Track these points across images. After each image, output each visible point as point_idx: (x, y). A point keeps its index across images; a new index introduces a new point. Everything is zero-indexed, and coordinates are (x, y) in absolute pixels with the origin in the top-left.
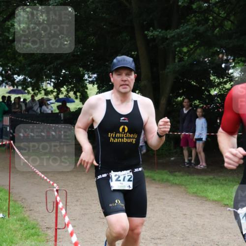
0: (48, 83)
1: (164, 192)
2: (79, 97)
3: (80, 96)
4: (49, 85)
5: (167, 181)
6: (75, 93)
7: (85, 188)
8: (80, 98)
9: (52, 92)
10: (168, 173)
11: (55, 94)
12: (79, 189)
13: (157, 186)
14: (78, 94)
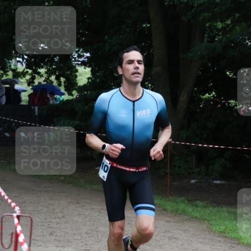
0: (19, 61)
1: (178, 229)
2: (63, 84)
3: (65, 82)
4: (19, 64)
5: (184, 212)
6: (58, 78)
7: (63, 217)
8: (65, 86)
9: (24, 74)
10: (186, 202)
11: (28, 77)
12: (55, 218)
13: (168, 219)
14: (62, 79)
